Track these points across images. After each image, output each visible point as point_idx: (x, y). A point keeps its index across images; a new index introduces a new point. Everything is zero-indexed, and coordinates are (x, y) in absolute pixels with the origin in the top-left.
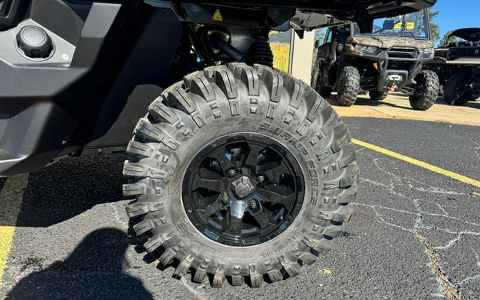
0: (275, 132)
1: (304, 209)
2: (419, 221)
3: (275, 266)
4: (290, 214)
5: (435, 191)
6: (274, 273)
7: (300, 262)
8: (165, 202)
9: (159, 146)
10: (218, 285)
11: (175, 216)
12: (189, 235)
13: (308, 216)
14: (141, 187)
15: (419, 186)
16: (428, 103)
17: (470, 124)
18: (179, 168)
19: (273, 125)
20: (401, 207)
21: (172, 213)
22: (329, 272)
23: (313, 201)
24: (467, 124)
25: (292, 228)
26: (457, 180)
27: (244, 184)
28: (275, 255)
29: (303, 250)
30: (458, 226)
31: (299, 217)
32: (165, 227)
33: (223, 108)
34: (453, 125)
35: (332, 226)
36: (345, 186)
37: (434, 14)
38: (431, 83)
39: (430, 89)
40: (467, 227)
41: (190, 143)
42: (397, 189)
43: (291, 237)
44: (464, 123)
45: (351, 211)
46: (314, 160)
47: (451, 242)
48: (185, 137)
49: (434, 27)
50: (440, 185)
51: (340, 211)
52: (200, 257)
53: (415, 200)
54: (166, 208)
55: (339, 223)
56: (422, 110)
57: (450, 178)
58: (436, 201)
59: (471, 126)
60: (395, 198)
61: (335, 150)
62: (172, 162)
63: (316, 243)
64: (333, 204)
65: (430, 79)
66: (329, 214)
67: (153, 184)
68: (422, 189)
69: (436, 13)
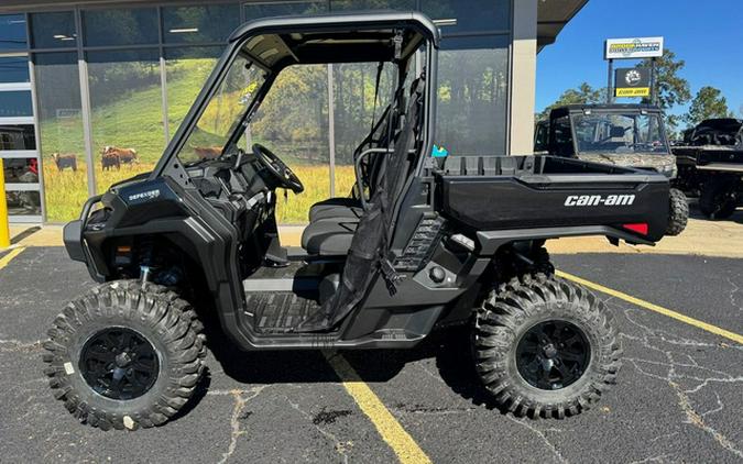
0: (571, 318)
1: (590, 364)
2: (672, 370)
3: (574, 403)
4: (582, 367)
5: (687, 343)
6: (573, 408)
7: (589, 400)
8: (506, 362)
9: (505, 328)
10: (536, 418)
11: (511, 370)
12: (519, 382)
13: (594, 369)
14: (491, 353)
15: (671, 338)
16: (677, 227)
17: (730, 256)
18: (515, 340)
19: (571, 315)
20: (656, 360)
21: (510, 368)
22: (607, 409)
23: (596, 358)
24: (724, 255)
25: (583, 377)
26: (708, 331)
27: (551, 349)
28: (574, 396)
29: (592, 391)
30: (705, 374)
31: (588, 369)
32: (506, 378)
33: (542, 307)
34: (708, 258)
35: (609, 375)
36: (615, 348)
37: (678, 65)
38: (678, 205)
39: (678, 211)
40: (713, 375)
41: (522, 326)
42: (651, 342)
43: (583, 384)
44: (721, 255)
45: (621, 364)
46: (595, 333)
47: (699, 387)
48: (520, 323)
49: (680, 82)
50: (691, 337)
51: (613, 364)
52: (526, 398)
53: (668, 353)
54: (507, 365)
55: (613, 373)
56: (671, 235)
57: (700, 329)
58: (687, 353)
59: (731, 259)
60: (649, 351)
61: (607, 327)
62: (512, 338)
63: (600, 386)
64: (609, 360)
65: (676, 199)
66: (607, 367)
67: (500, 350)
68: (674, 342)
69: (682, 64)
